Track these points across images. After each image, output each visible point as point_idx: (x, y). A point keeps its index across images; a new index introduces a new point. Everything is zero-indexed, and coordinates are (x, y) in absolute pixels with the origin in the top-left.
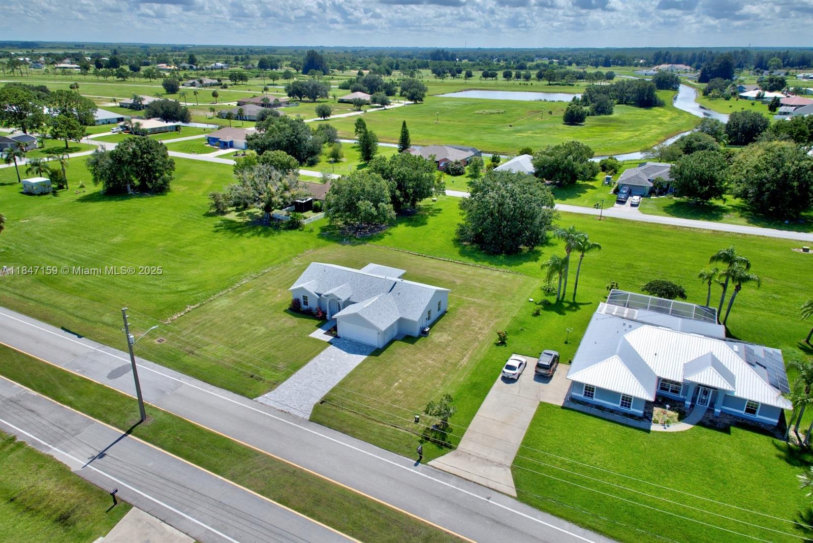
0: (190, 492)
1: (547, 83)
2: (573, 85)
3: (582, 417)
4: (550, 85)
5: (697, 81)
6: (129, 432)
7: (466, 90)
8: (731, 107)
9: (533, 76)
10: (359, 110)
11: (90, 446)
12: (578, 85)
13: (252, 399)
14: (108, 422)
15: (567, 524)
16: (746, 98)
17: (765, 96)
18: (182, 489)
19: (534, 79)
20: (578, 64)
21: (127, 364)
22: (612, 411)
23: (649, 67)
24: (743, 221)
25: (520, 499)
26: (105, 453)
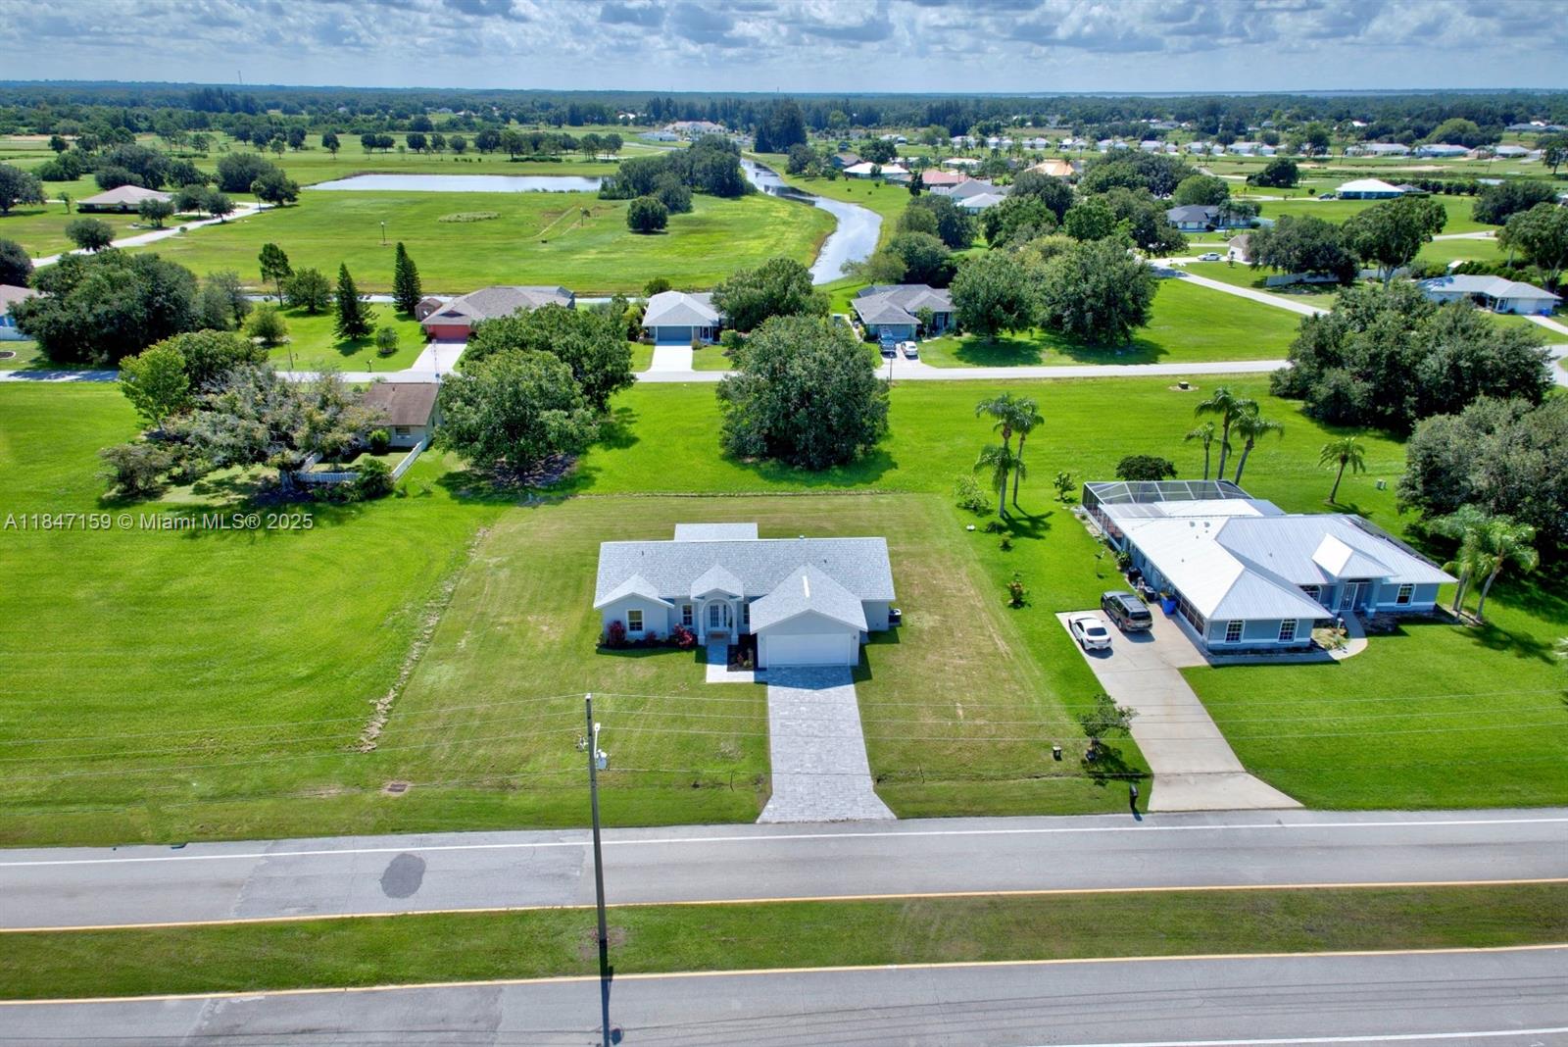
0: (878, 1014)
1: (509, 157)
2: (559, 161)
3: (1252, 672)
4: (516, 160)
5: (753, 148)
6: (607, 972)
7: (355, 175)
8: (849, 190)
9: (471, 144)
10: (160, 228)
11: (562, 1032)
12: (569, 161)
13: (754, 822)
14: (531, 974)
15: (1396, 814)
16: (855, 175)
17: (883, 172)
18: (856, 1016)
19: (471, 150)
20: (522, 120)
21: (395, 856)
22: (1270, 651)
23: (650, 125)
24: (1068, 359)
25: (1310, 805)
26: (612, 1027)
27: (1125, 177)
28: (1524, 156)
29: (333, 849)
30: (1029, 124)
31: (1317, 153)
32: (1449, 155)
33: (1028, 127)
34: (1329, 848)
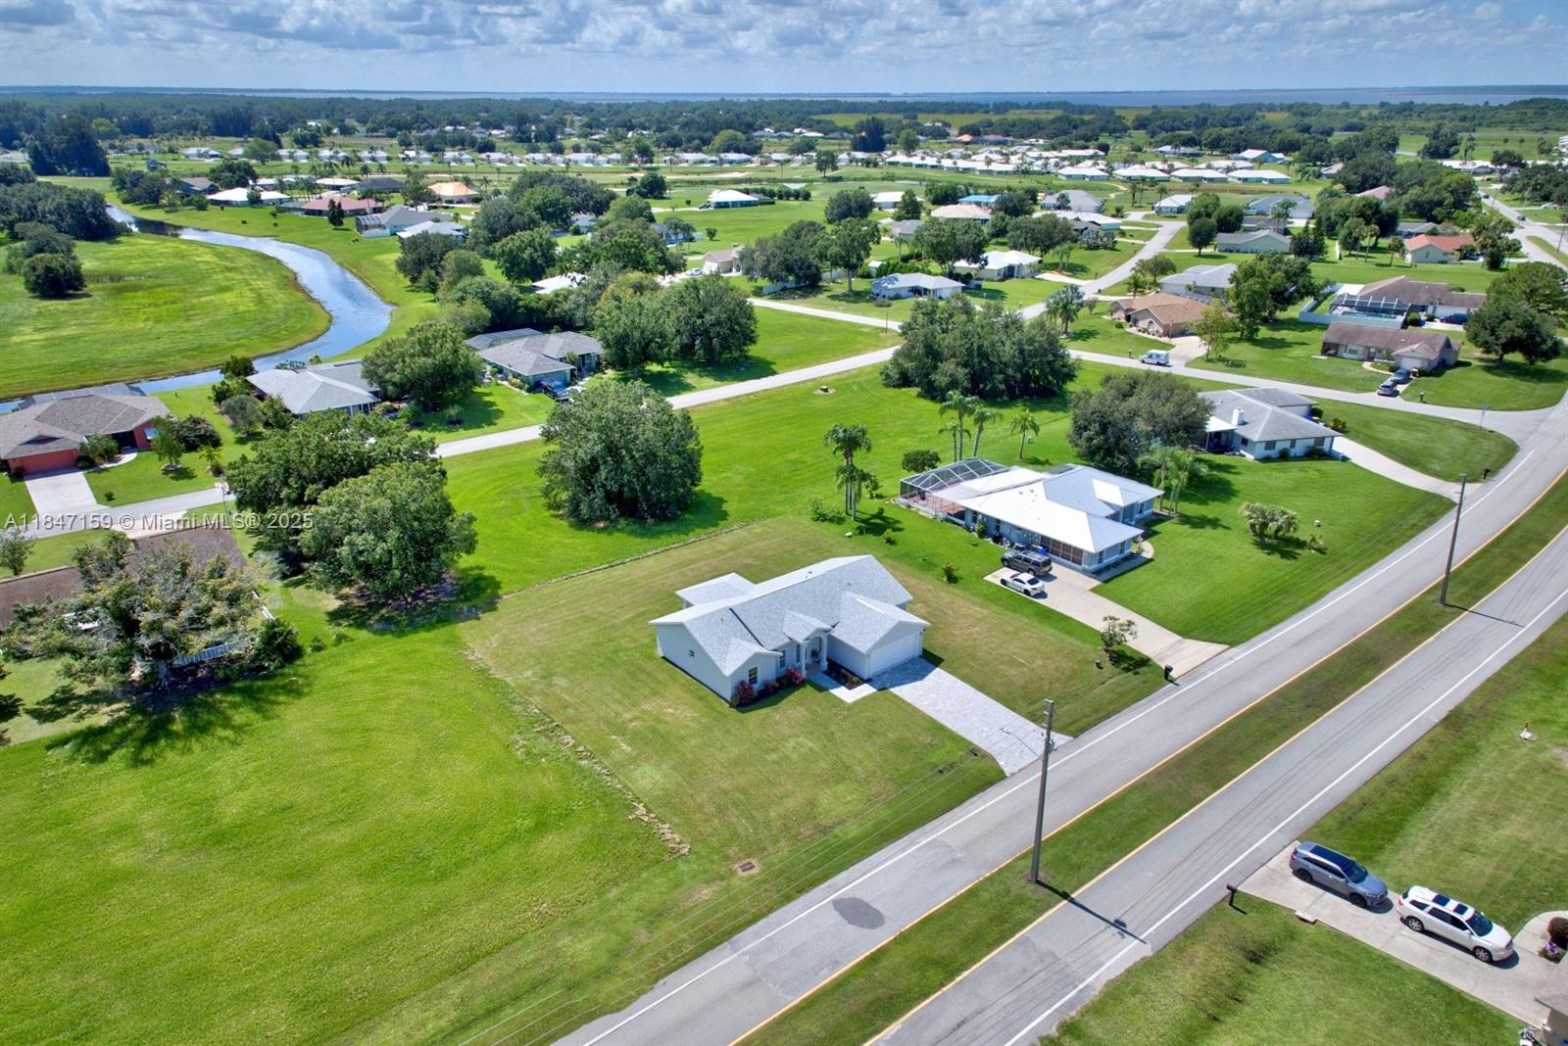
6: (1063, 896)
13: (1005, 778)
21: (830, 905)
24: (709, 381)
25: (1232, 644)
26: (1112, 921)
27: (558, 200)
28: (789, 161)
29: (782, 924)
30: (335, 131)
31: (646, 162)
32: (740, 162)
33: (335, 135)
34: (1265, 663)
